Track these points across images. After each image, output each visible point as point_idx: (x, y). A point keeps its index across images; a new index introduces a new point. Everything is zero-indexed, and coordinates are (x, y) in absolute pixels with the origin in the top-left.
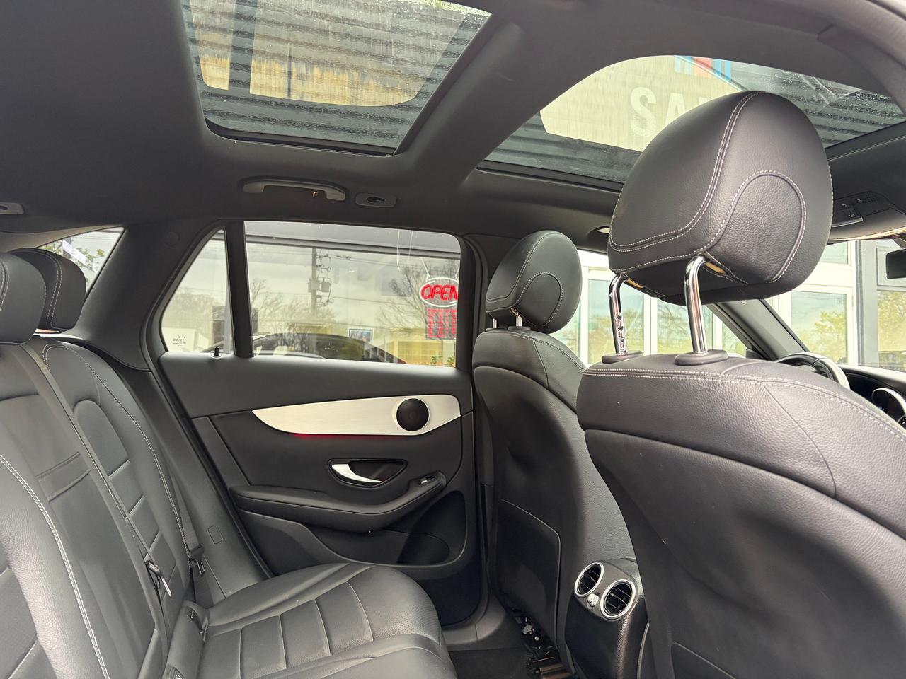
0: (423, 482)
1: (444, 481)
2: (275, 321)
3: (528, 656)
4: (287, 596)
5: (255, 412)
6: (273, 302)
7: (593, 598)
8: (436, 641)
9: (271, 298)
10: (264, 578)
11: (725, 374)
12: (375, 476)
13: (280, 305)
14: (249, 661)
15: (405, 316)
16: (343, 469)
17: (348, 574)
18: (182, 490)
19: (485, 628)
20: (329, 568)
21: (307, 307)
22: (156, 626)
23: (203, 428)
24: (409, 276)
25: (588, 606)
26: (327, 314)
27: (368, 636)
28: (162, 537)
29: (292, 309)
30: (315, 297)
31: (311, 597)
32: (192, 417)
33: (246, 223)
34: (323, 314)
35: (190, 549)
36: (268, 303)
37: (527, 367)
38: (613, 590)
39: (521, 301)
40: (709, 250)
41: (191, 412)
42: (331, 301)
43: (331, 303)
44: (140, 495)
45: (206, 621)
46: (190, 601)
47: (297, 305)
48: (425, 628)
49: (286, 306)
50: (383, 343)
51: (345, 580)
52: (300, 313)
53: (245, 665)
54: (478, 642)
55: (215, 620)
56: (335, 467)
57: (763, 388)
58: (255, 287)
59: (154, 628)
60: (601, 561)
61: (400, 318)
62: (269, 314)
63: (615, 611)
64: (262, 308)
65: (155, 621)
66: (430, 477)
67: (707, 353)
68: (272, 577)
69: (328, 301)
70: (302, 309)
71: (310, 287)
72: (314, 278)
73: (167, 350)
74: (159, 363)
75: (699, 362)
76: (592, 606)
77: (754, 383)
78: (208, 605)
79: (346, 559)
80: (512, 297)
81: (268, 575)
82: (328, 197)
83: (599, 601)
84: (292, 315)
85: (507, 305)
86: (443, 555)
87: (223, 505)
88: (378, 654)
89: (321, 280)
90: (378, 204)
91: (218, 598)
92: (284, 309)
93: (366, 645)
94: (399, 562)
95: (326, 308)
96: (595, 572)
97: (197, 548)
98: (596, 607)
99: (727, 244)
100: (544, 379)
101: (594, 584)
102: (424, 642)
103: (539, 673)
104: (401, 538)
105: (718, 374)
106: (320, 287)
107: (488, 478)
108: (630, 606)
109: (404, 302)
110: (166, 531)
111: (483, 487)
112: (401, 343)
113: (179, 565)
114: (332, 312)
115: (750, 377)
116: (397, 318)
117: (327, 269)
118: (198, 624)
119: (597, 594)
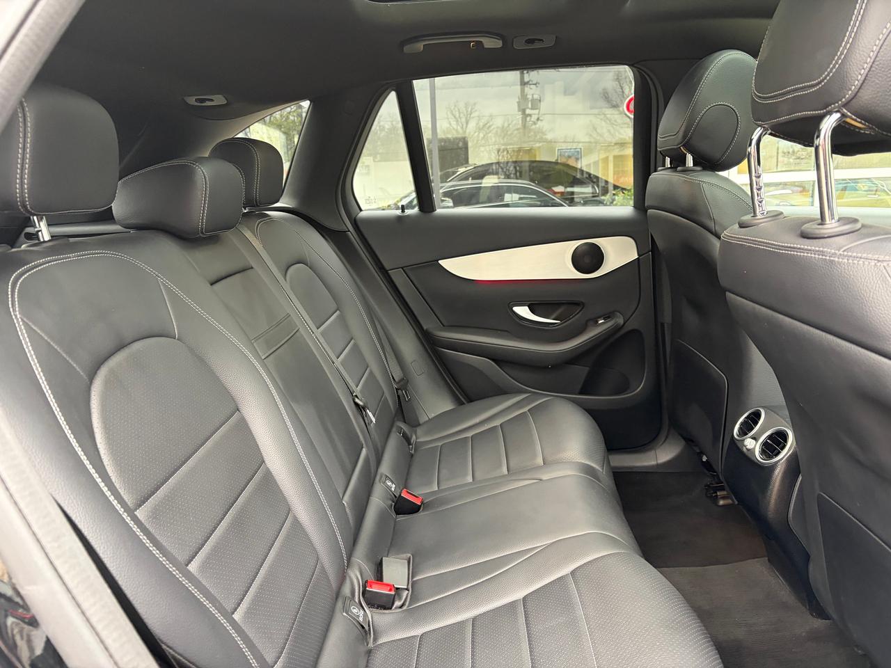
0: (600, 322)
1: (621, 321)
2: (489, 145)
3: (708, 480)
4: (477, 420)
5: (442, 262)
6: (484, 126)
7: (749, 443)
8: (600, 469)
9: (483, 121)
10: (461, 403)
11: (844, 251)
12: (553, 317)
13: (492, 127)
14: (444, 472)
15: (618, 128)
16: (523, 311)
17: (529, 404)
18: (383, 328)
19: (663, 455)
20: (514, 397)
21: (519, 127)
22: (364, 446)
23: (399, 278)
24: (622, 82)
25: (744, 450)
26: (538, 132)
27: (540, 461)
28: (371, 373)
29: (504, 131)
30: (525, 116)
31: (497, 423)
32: (388, 269)
33: (415, 82)
34: (535, 132)
35: (397, 380)
36: (481, 127)
37: (694, 212)
38: (770, 437)
39: (691, 138)
40: (845, 105)
41: (387, 266)
42: (541, 118)
43: (541, 120)
44: (349, 339)
45: (414, 437)
46: (400, 421)
47: (509, 125)
48: (590, 457)
49: (498, 128)
50: (597, 159)
51: (526, 409)
52: (512, 134)
53: (441, 476)
54: (658, 465)
55: (420, 437)
56: (516, 309)
57: (882, 268)
58: (467, 112)
59: (362, 448)
60: (763, 407)
61: (612, 131)
62: (483, 138)
63: (770, 457)
64: (475, 132)
65: (363, 442)
66: (607, 317)
67: (837, 224)
68: (468, 402)
69: (538, 119)
70: (515, 130)
71: (519, 106)
72: (523, 96)
73: (361, 210)
74: (355, 223)
75: (823, 236)
76: (748, 450)
77: (873, 263)
78: (415, 424)
79: (530, 389)
80: (681, 134)
81: (464, 401)
82: (486, 46)
83: (755, 446)
84: (504, 137)
85: (676, 144)
86: (623, 387)
87: (422, 343)
88: (545, 477)
89: (530, 97)
90: (537, 45)
91: (423, 419)
92: (497, 131)
93: (538, 468)
94: (581, 393)
95: (537, 126)
96: (755, 417)
97: (402, 380)
98: (752, 451)
99: (867, 96)
100: (711, 225)
101: (753, 429)
102: (589, 471)
103: (717, 496)
104: (582, 371)
105: (837, 252)
106: (530, 106)
107: (667, 317)
108: (785, 454)
109: (617, 112)
110: (374, 367)
111: (662, 325)
112: (615, 157)
113: (387, 395)
114: (544, 130)
115: (870, 256)
116: (609, 131)
117: (536, 84)
118: (407, 439)
119: (755, 438)
